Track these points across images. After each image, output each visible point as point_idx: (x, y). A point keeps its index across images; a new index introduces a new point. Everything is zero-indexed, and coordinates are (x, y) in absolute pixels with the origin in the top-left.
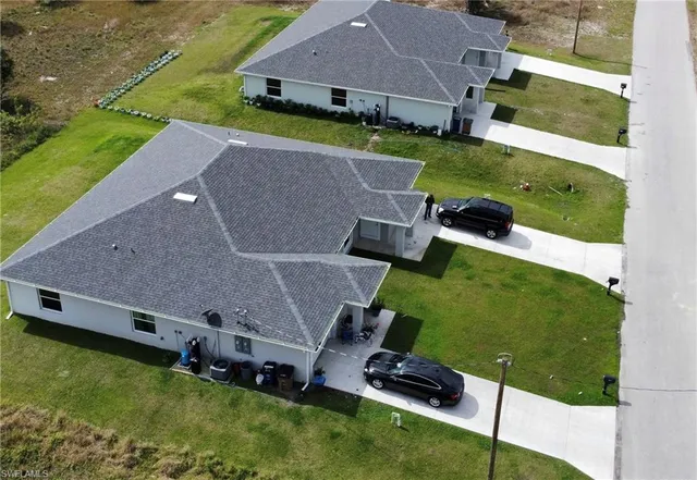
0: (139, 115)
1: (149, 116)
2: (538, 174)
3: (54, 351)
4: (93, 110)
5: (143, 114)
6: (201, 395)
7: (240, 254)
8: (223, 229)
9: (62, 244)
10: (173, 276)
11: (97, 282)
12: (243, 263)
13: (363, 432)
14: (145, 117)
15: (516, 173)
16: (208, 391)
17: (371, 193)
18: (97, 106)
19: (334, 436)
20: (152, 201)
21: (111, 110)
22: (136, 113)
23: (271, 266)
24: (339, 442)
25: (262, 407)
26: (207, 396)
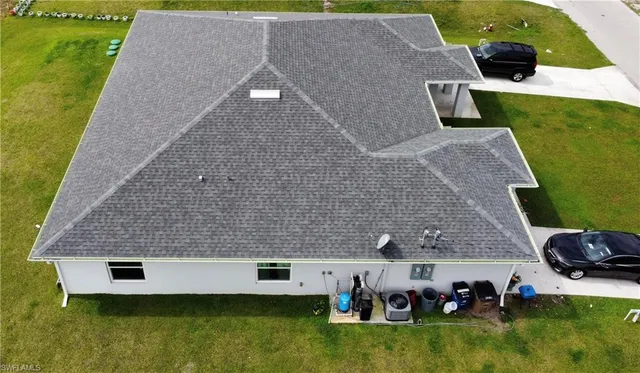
0: (68, 17)
1: (80, 16)
2: (492, 14)
3: (157, 337)
4: (12, 19)
5: (73, 15)
6: (389, 348)
7: (374, 155)
8: (336, 126)
9: (123, 189)
10: (303, 202)
11: (199, 233)
12: (385, 166)
13: (605, 343)
14: (76, 18)
15: (473, 17)
16: (395, 341)
17: (425, 53)
18: (14, 14)
19: (577, 357)
20: (222, 106)
21: (34, 16)
22: (64, 15)
23: (423, 162)
24: (586, 363)
25: (471, 343)
26: (397, 347)
